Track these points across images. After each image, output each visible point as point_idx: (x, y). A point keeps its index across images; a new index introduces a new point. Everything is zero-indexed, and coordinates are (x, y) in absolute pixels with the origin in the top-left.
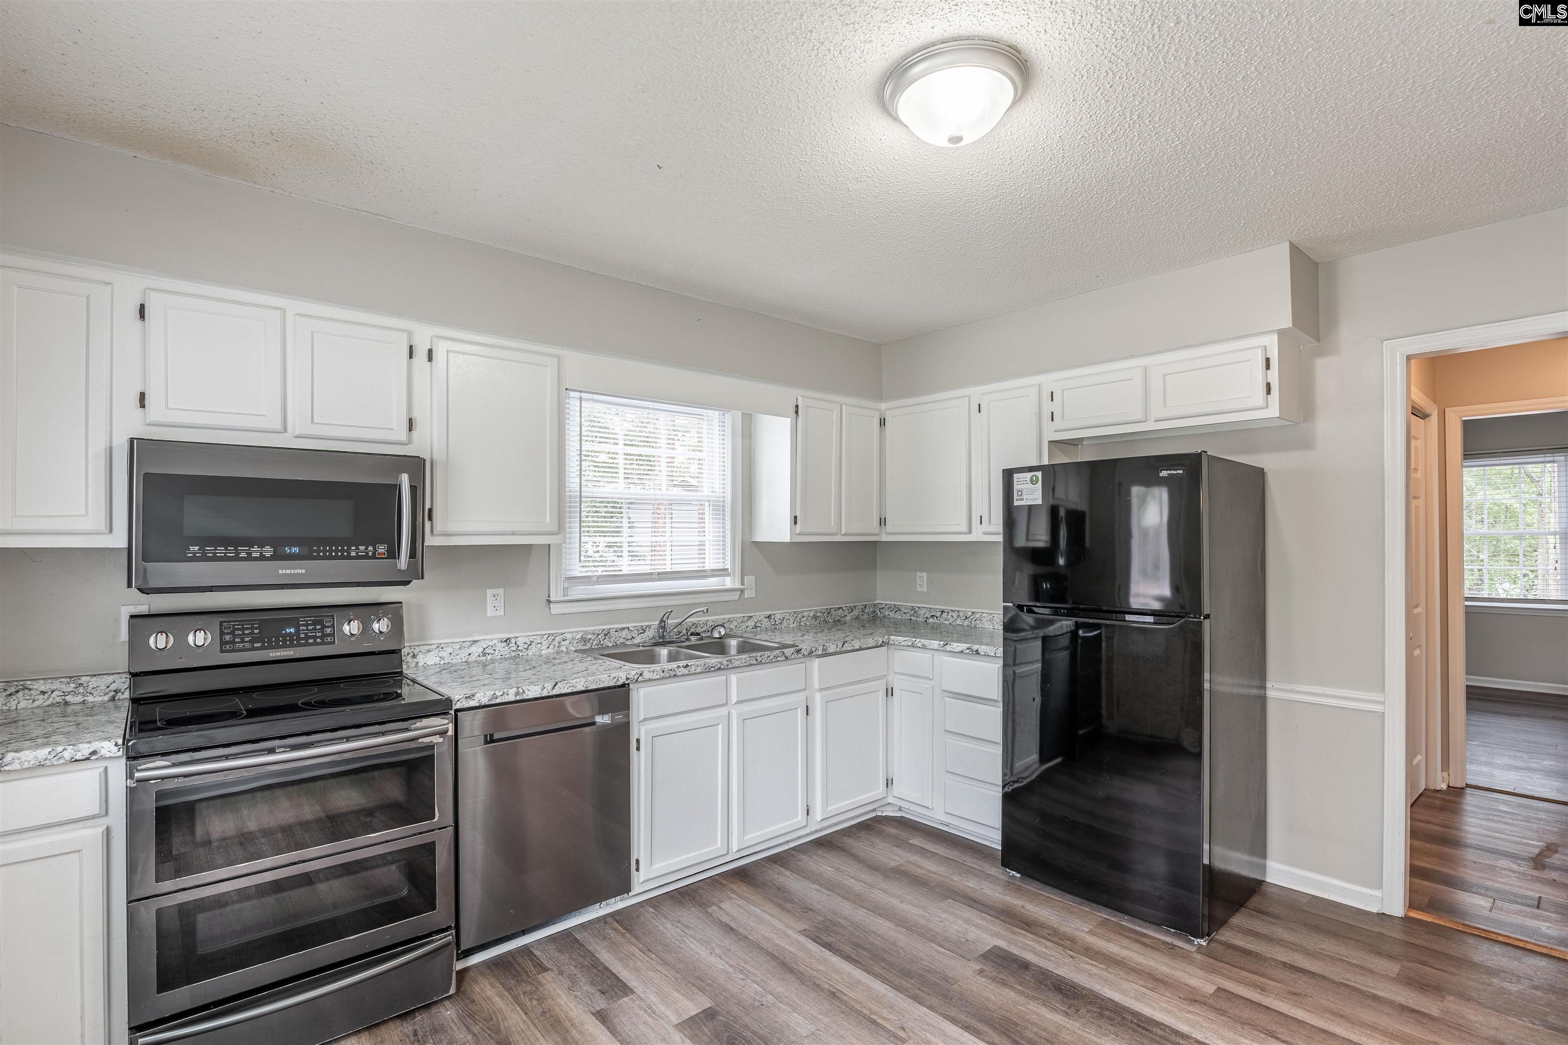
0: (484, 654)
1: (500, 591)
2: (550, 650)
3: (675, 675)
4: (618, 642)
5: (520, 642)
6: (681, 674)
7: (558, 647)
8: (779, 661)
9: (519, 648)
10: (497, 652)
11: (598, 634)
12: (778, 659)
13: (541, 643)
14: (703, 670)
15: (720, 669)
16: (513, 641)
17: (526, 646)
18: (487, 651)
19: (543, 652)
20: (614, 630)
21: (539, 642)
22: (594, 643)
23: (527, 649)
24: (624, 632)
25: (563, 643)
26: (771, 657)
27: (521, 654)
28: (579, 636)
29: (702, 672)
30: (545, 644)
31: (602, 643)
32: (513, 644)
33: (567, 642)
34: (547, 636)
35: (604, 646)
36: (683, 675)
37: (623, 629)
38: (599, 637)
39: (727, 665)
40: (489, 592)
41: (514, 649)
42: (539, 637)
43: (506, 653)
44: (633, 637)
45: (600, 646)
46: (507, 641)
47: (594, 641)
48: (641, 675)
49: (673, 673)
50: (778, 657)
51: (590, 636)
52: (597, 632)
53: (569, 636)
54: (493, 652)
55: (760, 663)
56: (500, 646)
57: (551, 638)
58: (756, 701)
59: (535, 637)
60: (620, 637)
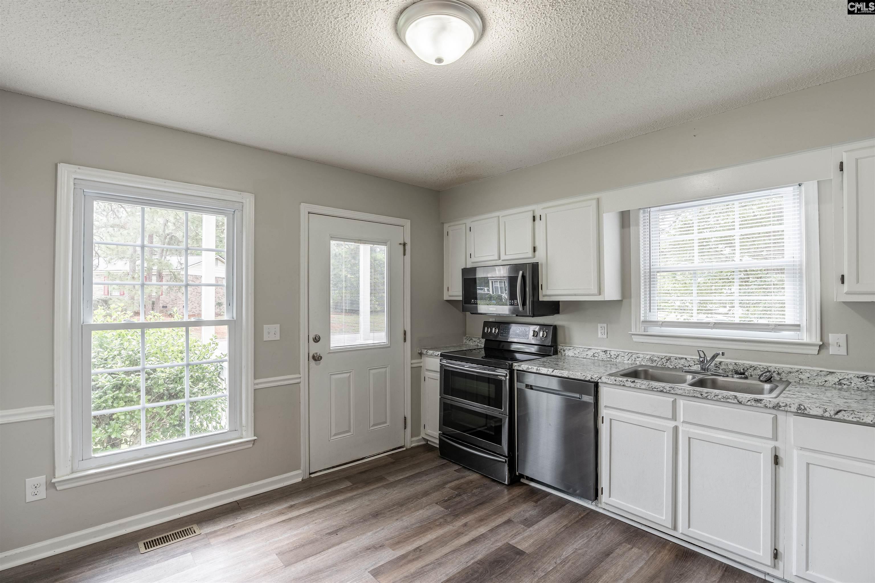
0: (594, 356)
1: (605, 325)
2: (629, 362)
3: (623, 385)
4: (677, 367)
5: (612, 353)
6: (629, 385)
7: (635, 361)
8: (728, 402)
9: (612, 357)
10: (600, 356)
11: (662, 359)
12: (728, 400)
13: (624, 357)
14: (647, 388)
15: (662, 391)
16: (608, 352)
17: (615, 356)
18: (595, 355)
19: (625, 362)
20: (674, 358)
21: (623, 355)
22: (659, 363)
23: (616, 358)
24: (682, 360)
25: (638, 359)
26: (719, 397)
27: (612, 360)
28: (648, 357)
29: (646, 389)
30: (626, 357)
31: (665, 364)
32: (608, 354)
33: (640, 359)
34: (627, 353)
35: (666, 366)
36: (630, 387)
37: (682, 358)
38: (663, 360)
39: (670, 391)
40: (599, 325)
41: (609, 356)
42: (623, 353)
43: (605, 358)
44: (690, 366)
45: (663, 366)
46: (605, 352)
47: (658, 362)
48: (600, 378)
49: (622, 384)
50: (729, 398)
51: (655, 358)
52: (661, 357)
53: (641, 356)
54: (598, 356)
55: (706, 398)
56: (602, 354)
57: (630, 355)
58: (710, 429)
59: (620, 353)
60: (679, 363)
